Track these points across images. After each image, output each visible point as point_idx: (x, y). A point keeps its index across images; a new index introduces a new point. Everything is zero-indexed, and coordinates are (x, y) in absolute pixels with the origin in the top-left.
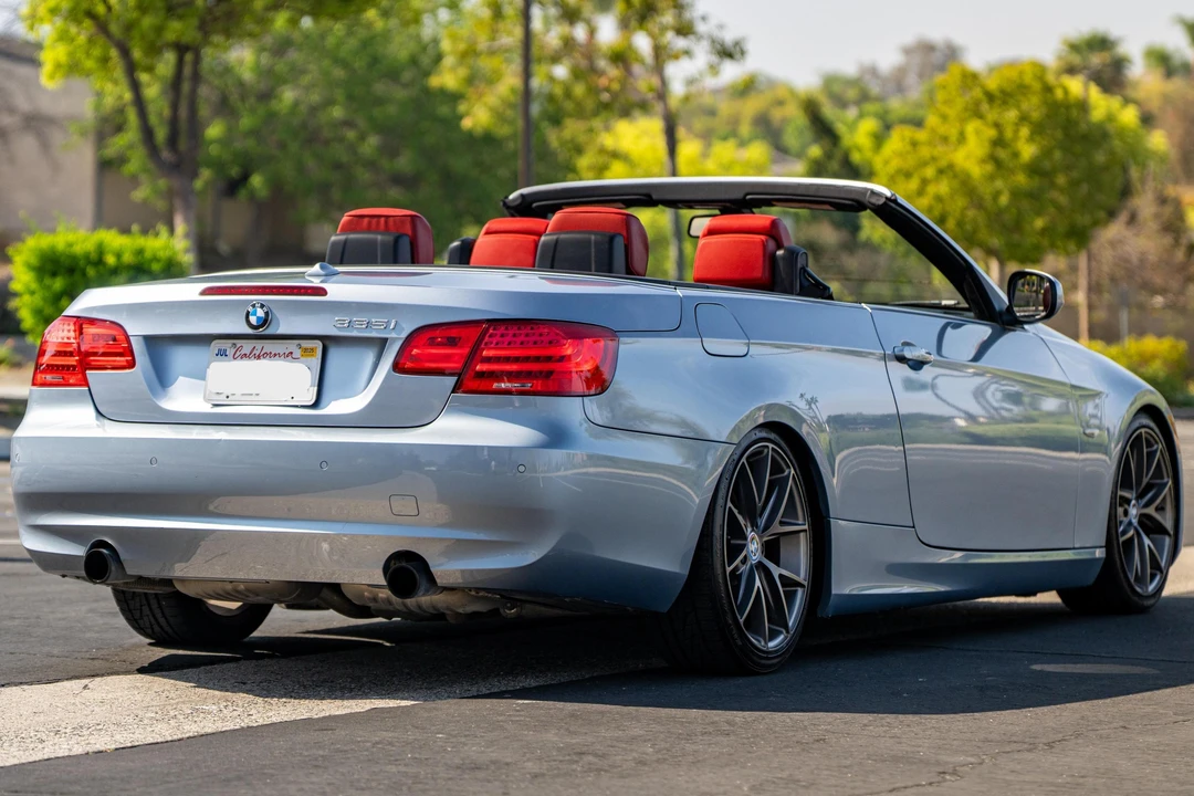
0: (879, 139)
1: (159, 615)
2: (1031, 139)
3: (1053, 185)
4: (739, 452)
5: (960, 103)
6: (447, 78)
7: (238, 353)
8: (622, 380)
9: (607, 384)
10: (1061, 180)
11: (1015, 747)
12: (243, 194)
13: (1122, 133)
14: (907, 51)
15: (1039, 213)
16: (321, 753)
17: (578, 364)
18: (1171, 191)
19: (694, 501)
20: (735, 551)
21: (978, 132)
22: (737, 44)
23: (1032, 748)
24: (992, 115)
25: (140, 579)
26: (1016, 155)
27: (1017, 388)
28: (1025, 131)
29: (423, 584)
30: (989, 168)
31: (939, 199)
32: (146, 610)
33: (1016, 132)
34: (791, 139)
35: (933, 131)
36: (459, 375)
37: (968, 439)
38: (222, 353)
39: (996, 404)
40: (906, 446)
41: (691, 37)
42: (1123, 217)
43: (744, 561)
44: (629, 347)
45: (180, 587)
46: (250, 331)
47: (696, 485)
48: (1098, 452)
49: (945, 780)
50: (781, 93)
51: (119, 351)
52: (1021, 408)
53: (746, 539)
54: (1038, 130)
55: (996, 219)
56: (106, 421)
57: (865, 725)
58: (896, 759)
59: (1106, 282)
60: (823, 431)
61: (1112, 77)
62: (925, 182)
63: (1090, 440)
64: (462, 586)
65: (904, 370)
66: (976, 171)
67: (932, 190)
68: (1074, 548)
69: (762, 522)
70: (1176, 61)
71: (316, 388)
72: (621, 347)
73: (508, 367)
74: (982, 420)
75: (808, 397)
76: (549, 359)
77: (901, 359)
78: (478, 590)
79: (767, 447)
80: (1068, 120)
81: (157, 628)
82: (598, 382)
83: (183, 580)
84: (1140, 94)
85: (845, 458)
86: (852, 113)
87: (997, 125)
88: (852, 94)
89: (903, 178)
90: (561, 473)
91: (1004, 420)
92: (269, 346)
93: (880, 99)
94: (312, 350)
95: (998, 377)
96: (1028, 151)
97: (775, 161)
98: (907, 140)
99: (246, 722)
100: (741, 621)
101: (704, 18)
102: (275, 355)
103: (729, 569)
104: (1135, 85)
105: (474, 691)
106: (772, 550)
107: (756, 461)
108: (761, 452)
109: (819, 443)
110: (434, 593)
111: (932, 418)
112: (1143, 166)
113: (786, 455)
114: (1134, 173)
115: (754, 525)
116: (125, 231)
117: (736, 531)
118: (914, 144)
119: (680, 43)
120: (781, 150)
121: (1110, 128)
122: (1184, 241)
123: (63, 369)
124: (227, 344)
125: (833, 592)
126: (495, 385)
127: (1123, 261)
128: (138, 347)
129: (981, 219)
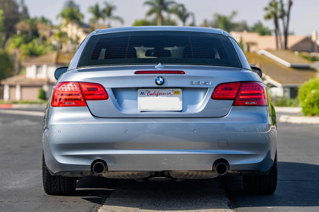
7: (149, 94)
36: (234, 100)
38: (142, 94)
46: (156, 86)
56: (96, 118)
92: (161, 91)
94: (178, 92)
102: (164, 94)
124: (144, 90)
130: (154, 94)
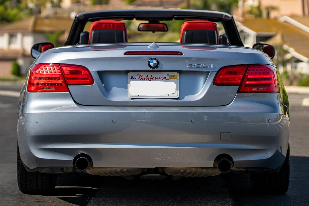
7: (140, 78)
36: (239, 86)
38: (133, 78)
46: (149, 69)
51: (85, 77)
56: (80, 106)
71: (179, 91)
92: (155, 75)
94: (174, 76)
102: (158, 78)
124: (136, 74)
128: (95, 76)
130: (146, 78)
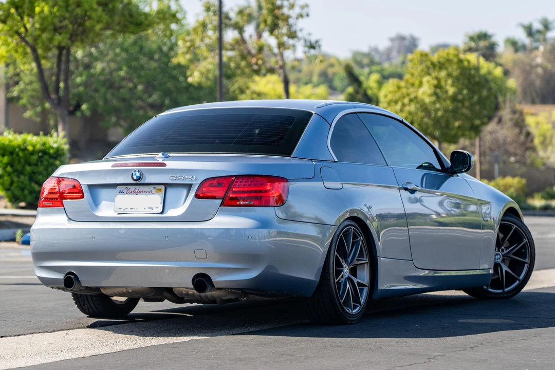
0: (380, 84)
1: (92, 304)
2: (453, 85)
3: (463, 106)
4: (339, 231)
5: (420, 68)
6: (181, 58)
7: (128, 191)
8: (291, 200)
9: (284, 202)
10: (467, 104)
11: (458, 349)
12: (78, 114)
13: (495, 80)
14: (392, 40)
15: (456, 119)
16: (176, 356)
17: (272, 194)
18: (518, 107)
19: (320, 251)
20: (338, 273)
21: (428, 82)
22: (317, 42)
23: (465, 349)
24: (435, 74)
25: (87, 288)
26: (446, 92)
27: (458, 201)
28: (450, 81)
29: (209, 287)
30: (433, 98)
31: (410, 113)
32: (86, 302)
33: (446, 81)
34: (338, 83)
35: (407, 81)
36: (223, 199)
37: (437, 224)
38: (121, 192)
39: (449, 209)
40: (409, 227)
41: (296, 39)
42: (496, 120)
43: (342, 277)
44: (293, 185)
45: (103, 291)
46: (134, 182)
47: (322, 244)
48: (489, 229)
49: (431, 361)
50: (333, 61)
51: (77, 191)
52: (460, 210)
53: (342, 267)
54: (456, 80)
55: (437, 122)
56: (72, 222)
57: (396, 342)
58: (410, 354)
59: (488, 151)
60: (374, 221)
61: (490, 53)
62: (404, 105)
63: (487, 222)
64: (225, 287)
65: (407, 194)
66: (427, 100)
67: (407, 109)
68: (480, 269)
69: (349, 260)
70: (520, 44)
71: (162, 205)
72: (290, 186)
73: (243, 195)
74: (444, 215)
75: (368, 205)
76: (260, 191)
77: (406, 189)
78: (232, 289)
79: (351, 228)
80: (470, 75)
81: (90, 310)
82: (281, 201)
83: (105, 288)
84: (502, 61)
85: (383, 234)
86: (366, 70)
87: (437, 78)
88: (366, 61)
89: (393, 104)
90: (266, 240)
91: (452, 215)
92: (142, 188)
93: (379, 64)
95: (449, 196)
96: (451, 91)
97: (330, 94)
98: (395, 85)
99: (140, 346)
100: (342, 302)
101: (301, 30)
103: (336, 281)
104: (500, 56)
105: (231, 332)
106: (353, 271)
107: (346, 235)
108: (349, 230)
109: (373, 226)
110: (214, 291)
111: (421, 214)
112: (505, 95)
113: (360, 231)
114: (500, 99)
115: (346, 261)
116: (37, 134)
117: (339, 265)
118: (399, 88)
119: (291, 42)
120: (333, 89)
121: (489, 77)
122: (524, 131)
123: (52, 200)
124: (123, 188)
125: (379, 288)
126: (238, 203)
127: (496, 140)
128: (85, 189)
129: (430, 122)
130: (133, 192)
